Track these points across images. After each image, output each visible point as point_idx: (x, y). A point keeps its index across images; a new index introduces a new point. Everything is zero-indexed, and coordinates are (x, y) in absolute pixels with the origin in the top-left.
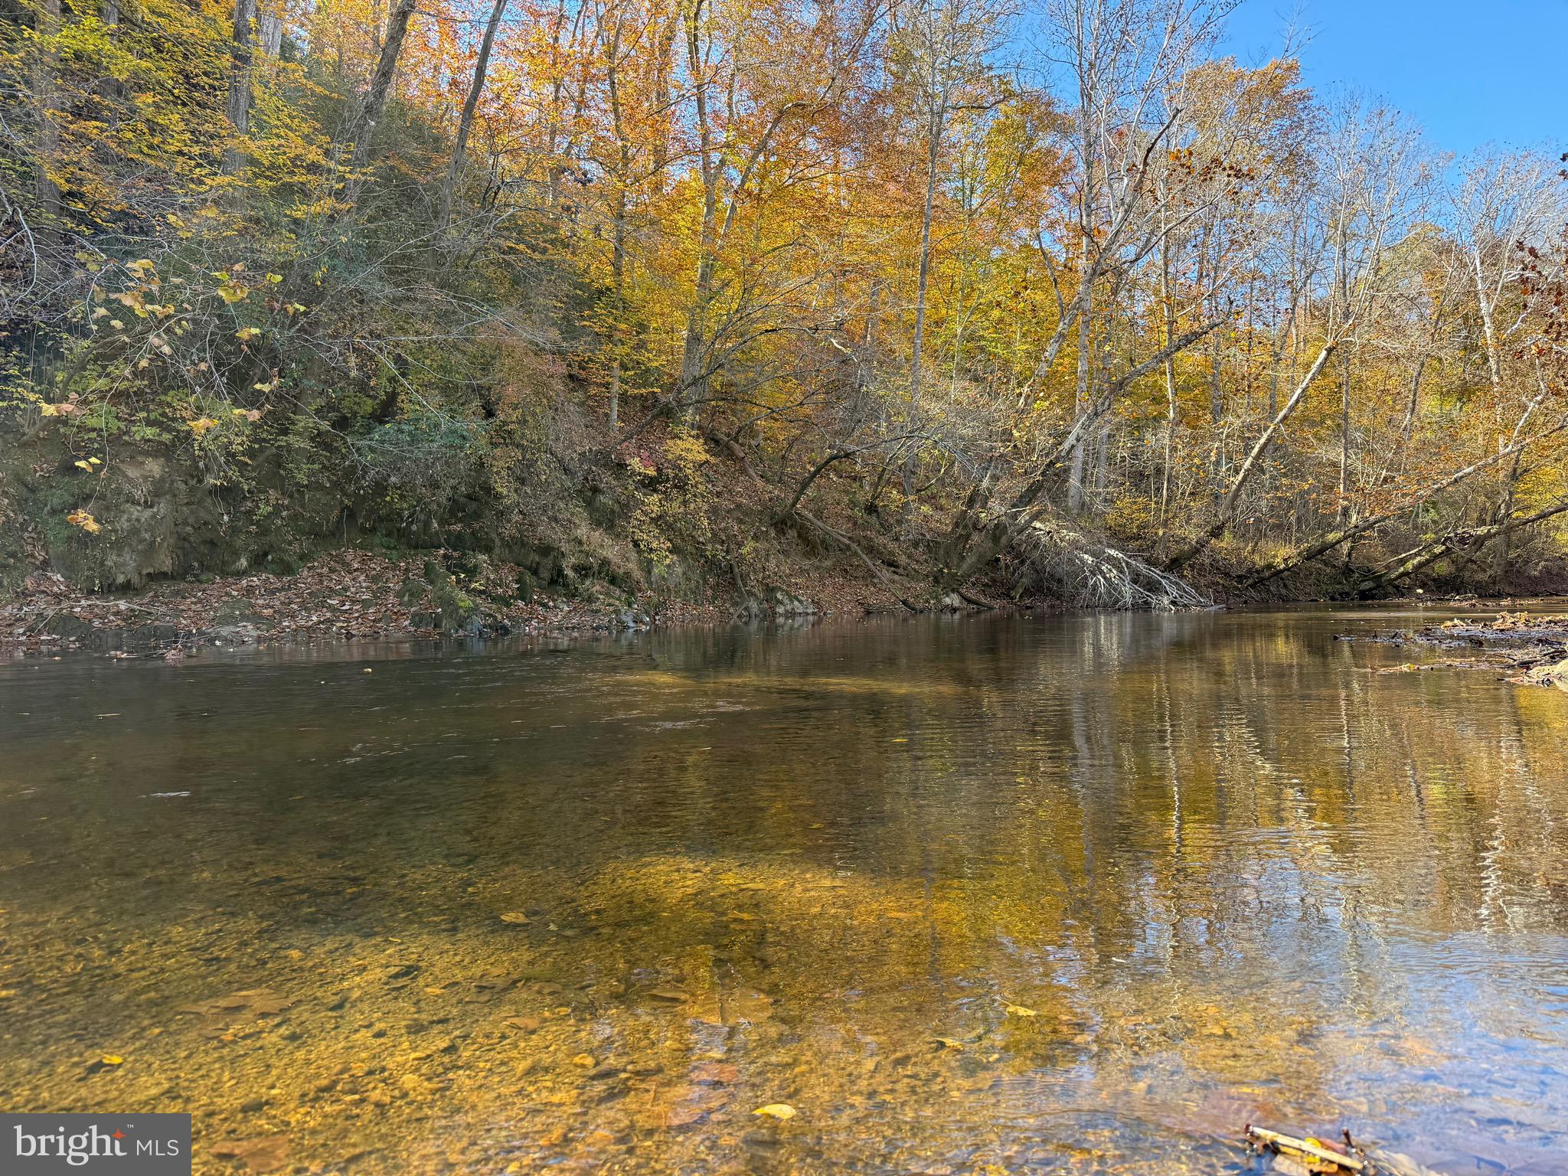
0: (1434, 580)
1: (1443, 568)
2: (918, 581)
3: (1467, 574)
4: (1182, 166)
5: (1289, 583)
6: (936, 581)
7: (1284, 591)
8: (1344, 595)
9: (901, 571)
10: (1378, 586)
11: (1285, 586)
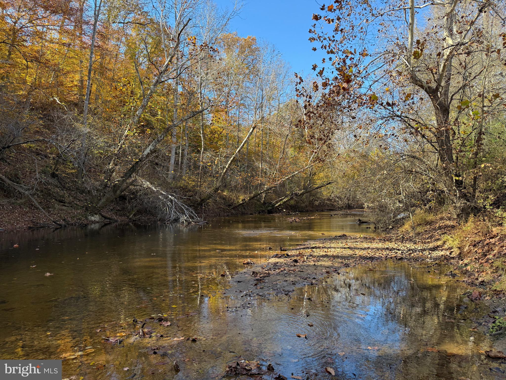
0: (290, 206)
1: (292, 202)
2: (78, 209)
3: (299, 204)
4: (192, 43)
5: (246, 207)
6: (87, 209)
7: (243, 210)
8: (263, 211)
9: (66, 204)
10: (273, 209)
11: (244, 208)
